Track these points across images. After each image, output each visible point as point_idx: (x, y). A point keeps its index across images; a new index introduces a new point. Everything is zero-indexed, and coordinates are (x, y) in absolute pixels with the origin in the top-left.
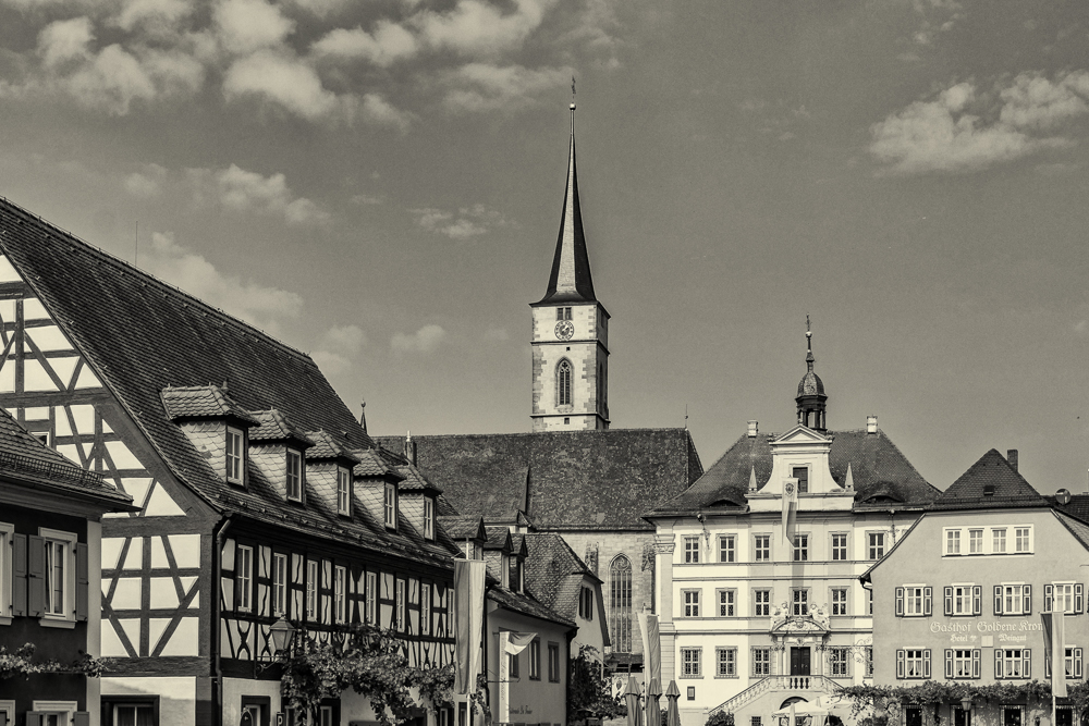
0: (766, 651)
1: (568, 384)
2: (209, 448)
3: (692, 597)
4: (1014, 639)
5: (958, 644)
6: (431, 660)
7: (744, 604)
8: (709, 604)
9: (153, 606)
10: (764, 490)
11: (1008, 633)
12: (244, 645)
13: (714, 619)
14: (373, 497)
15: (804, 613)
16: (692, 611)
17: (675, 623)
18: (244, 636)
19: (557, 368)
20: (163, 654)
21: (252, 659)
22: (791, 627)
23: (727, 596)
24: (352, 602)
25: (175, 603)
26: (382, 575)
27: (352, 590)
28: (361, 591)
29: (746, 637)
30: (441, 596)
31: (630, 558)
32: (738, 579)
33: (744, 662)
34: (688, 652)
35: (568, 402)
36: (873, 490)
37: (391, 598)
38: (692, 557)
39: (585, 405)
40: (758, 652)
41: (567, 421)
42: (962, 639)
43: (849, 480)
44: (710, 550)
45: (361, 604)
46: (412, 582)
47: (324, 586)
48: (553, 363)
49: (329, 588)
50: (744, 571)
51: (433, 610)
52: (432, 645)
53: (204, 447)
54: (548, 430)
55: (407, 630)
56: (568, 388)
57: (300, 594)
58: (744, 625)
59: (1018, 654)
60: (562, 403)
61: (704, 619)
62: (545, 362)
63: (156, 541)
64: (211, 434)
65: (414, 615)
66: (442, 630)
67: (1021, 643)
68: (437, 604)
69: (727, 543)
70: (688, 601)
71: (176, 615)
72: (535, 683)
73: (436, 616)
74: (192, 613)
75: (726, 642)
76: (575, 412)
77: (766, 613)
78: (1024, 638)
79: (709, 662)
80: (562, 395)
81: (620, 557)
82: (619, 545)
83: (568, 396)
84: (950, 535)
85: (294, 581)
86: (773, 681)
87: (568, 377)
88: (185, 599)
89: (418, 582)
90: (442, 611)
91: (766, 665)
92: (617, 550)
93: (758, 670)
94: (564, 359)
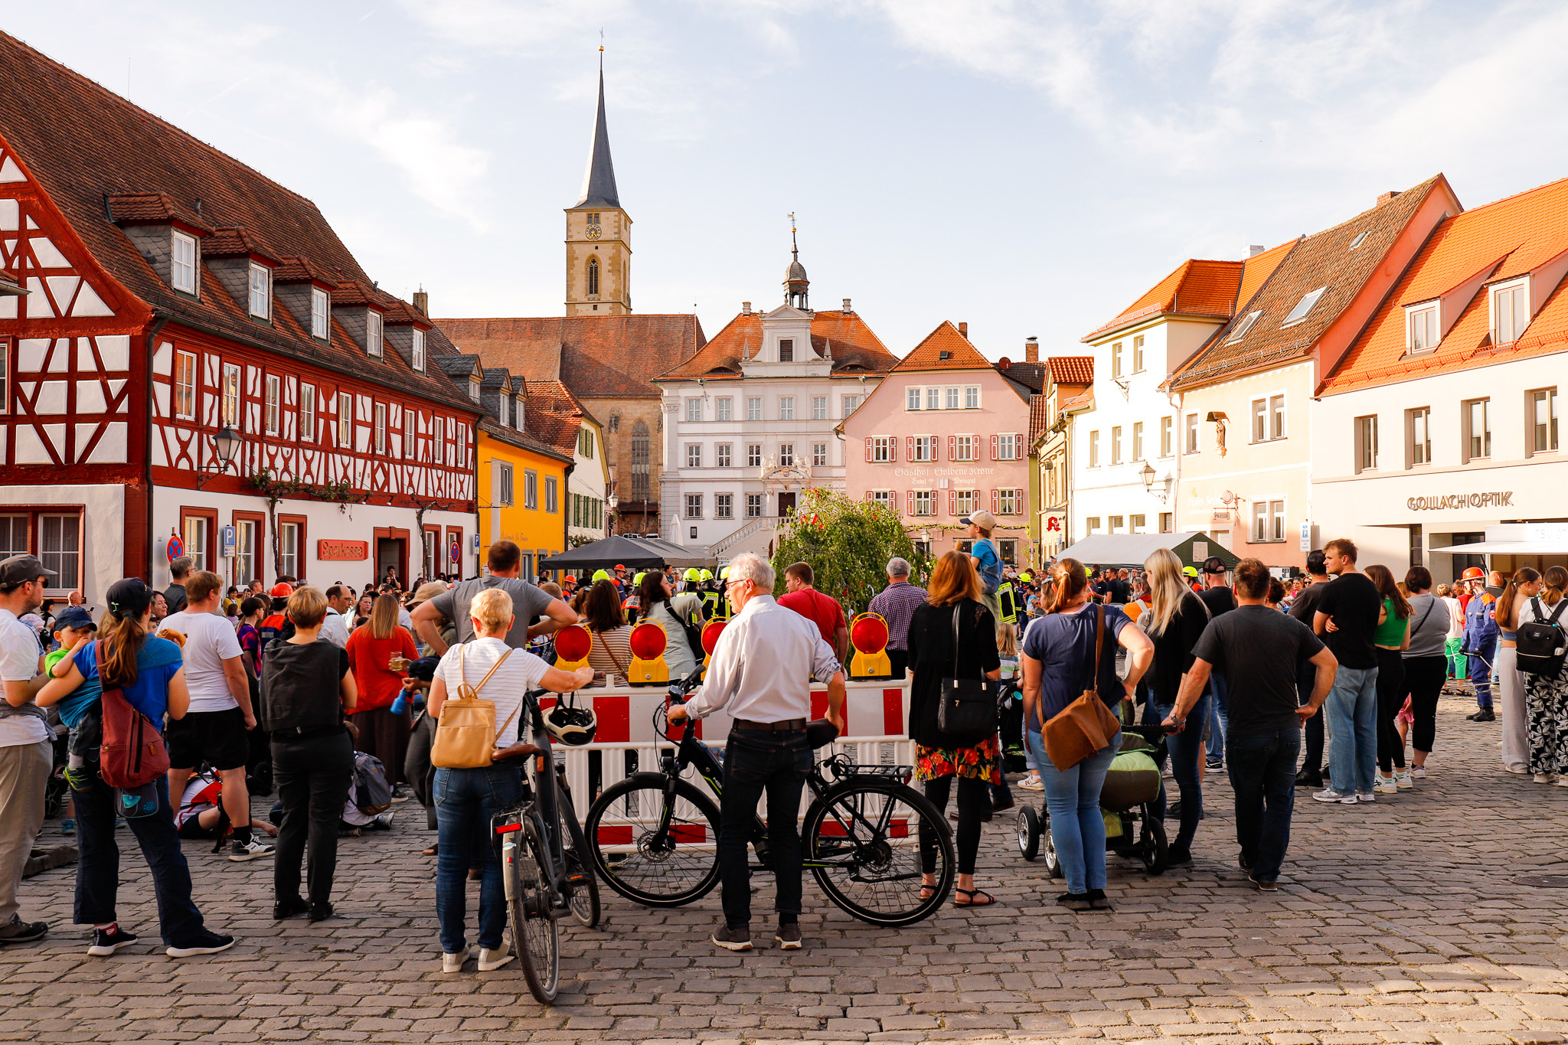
0: (758, 497)
1: (596, 277)
2: (153, 253)
3: (694, 450)
4: (968, 482)
5: (918, 486)
6: (415, 484)
7: (739, 456)
8: (709, 457)
9: (79, 410)
10: (755, 359)
11: (961, 477)
12: (184, 454)
13: (713, 468)
14: (355, 324)
15: (790, 464)
16: (694, 463)
17: (680, 472)
18: (184, 445)
19: (587, 263)
20: (91, 460)
21: (195, 469)
22: (779, 476)
23: (724, 450)
24: (322, 422)
25: (101, 407)
26: (359, 397)
27: (322, 409)
28: (333, 410)
29: (740, 484)
30: (427, 422)
31: (648, 422)
32: (735, 434)
33: (739, 506)
34: (691, 498)
35: (596, 292)
36: (848, 360)
37: (369, 420)
38: (694, 418)
39: (611, 295)
40: (751, 498)
41: (595, 308)
42: (922, 482)
43: (828, 351)
44: (709, 412)
45: (333, 424)
46: (393, 406)
47: (287, 401)
48: (584, 259)
49: (294, 404)
50: (738, 428)
51: (417, 435)
52: (417, 469)
53: (149, 252)
54: (580, 314)
55: (387, 453)
56: (596, 280)
57: (257, 408)
58: (739, 474)
59: (968, 495)
60: (591, 292)
61: (705, 469)
62: (577, 259)
63: (83, 343)
64: (155, 239)
65: (396, 439)
66: (428, 455)
67: (971, 485)
68: (422, 429)
69: (723, 402)
70: (691, 454)
71: (102, 420)
72: (531, 512)
73: (421, 442)
74: (120, 418)
75: (724, 489)
76: (602, 300)
77: (758, 463)
78: (974, 481)
79: (709, 508)
80: (591, 286)
81: (640, 421)
82: (639, 411)
83: (596, 286)
84: (911, 392)
85: (249, 392)
86: (764, 521)
87: (596, 272)
88: (112, 403)
89: (400, 407)
90: (426, 437)
91: (758, 508)
92: (637, 415)
93: (751, 513)
94: (593, 256)
